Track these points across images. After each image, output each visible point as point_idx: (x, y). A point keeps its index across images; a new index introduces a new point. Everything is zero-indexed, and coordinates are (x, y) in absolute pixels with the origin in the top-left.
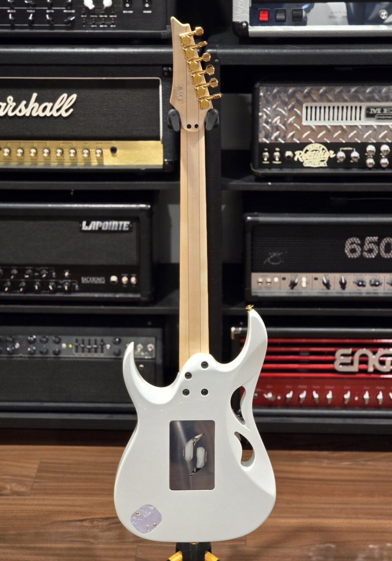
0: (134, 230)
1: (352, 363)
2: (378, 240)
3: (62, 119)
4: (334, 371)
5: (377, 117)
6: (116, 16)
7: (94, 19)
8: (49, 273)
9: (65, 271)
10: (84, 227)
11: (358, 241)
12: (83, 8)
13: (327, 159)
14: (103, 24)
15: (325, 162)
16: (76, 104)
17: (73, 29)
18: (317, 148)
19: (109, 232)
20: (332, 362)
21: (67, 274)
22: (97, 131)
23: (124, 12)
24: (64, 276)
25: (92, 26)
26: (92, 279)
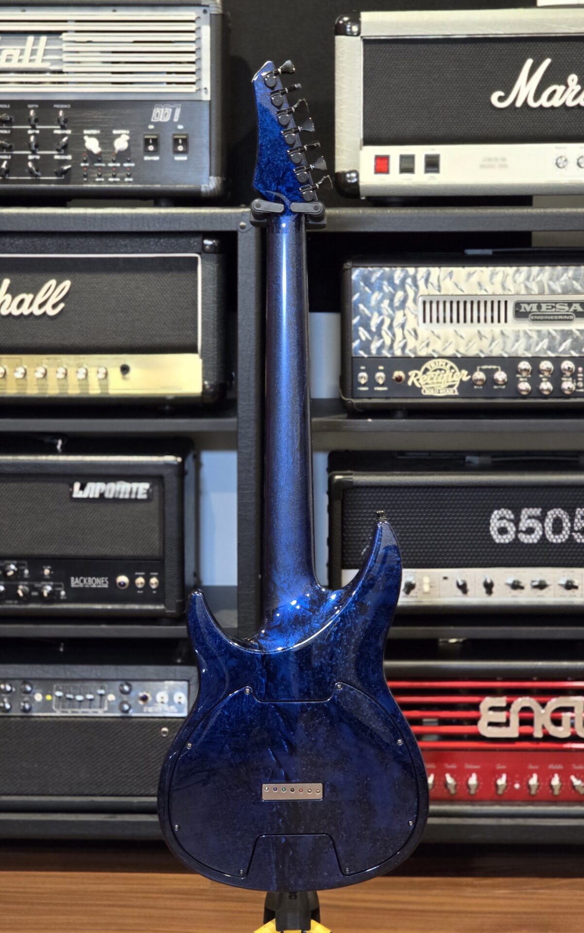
0: (156, 498)
1: (507, 724)
2: (541, 512)
3: (47, 319)
4: (479, 737)
5: (532, 318)
6: (133, 165)
7: (100, 169)
8: (19, 570)
9: (44, 567)
10: (77, 493)
11: (509, 514)
12: (84, 152)
13: (457, 384)
14: (114, 176)
15: (455, 388)
16: (70, 296)
17: (68, 183)
18: (442, 365)
19: (116, 500)
20: (474, 721)
21: (47, 572)
22: (101, 338)
23: (147, 158)
24: (43, 575)
25: (98, 180)
26: (87, 581)
